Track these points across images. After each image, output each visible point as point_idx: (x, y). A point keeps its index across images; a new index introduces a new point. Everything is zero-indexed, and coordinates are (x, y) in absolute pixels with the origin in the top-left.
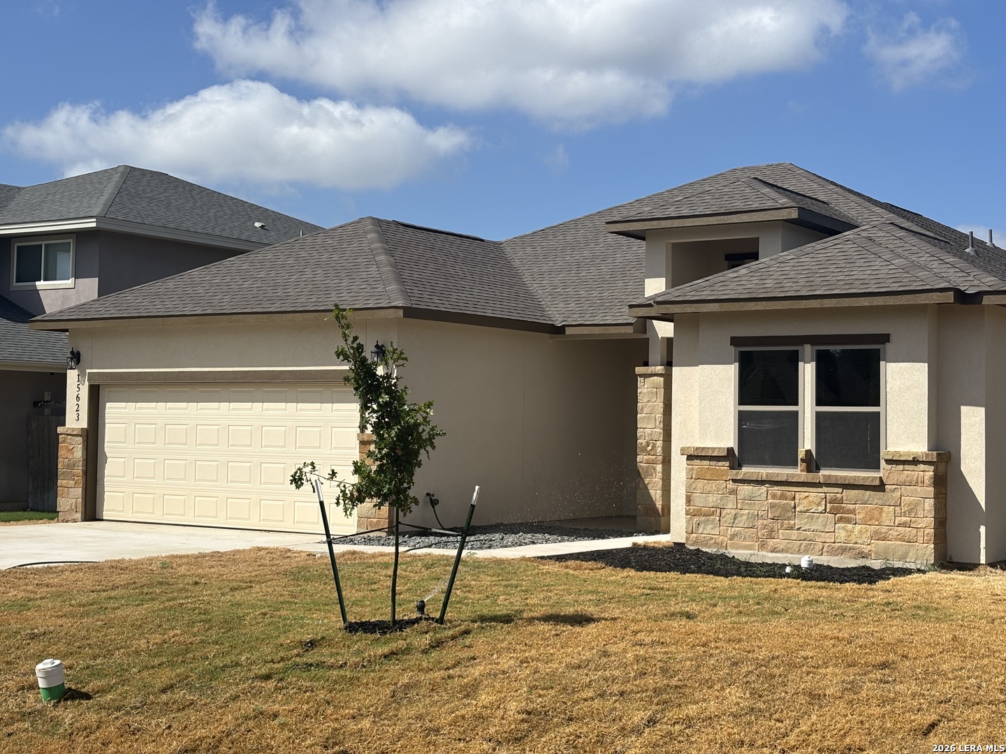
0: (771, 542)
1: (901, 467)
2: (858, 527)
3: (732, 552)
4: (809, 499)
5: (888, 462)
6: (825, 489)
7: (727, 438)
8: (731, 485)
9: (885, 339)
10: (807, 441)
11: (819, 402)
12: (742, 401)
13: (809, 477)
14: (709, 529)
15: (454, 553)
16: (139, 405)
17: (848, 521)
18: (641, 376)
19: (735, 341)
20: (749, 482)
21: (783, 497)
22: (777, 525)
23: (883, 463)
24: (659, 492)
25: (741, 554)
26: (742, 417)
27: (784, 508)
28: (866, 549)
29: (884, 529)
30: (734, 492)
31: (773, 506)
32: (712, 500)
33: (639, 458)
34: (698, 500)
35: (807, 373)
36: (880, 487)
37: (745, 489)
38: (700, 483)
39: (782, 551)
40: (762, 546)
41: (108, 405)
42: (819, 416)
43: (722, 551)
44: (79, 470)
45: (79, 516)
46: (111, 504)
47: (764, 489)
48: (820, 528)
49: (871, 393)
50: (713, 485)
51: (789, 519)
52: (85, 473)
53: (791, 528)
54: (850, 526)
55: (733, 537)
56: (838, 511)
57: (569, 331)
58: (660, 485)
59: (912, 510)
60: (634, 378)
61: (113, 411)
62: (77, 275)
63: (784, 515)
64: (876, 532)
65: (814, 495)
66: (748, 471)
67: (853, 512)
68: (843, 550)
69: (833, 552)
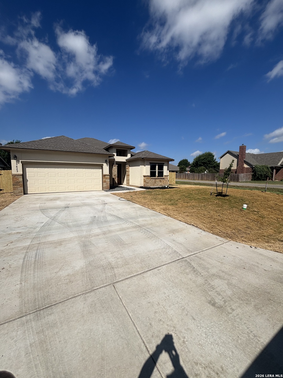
3: (150, 187)
5: (164, 176)
6: (159, 179)
7: (149, 174)
10: (157, 174)
11: (158, 170)
18: (114, 166)
19: (150, 163)
26: (151, 171)
31: (154, 181)
33: (114, 177)
35: (157, 167)
36: (163, 179)
40: (153, 186)
45: (23, 194)
46: (29, 190)
48: (159, 183)
49: (162, 169)
52: (23, 184)
53: (156, 183)
61: (28, 170)
66: (151, 178)
68: (161, 185)
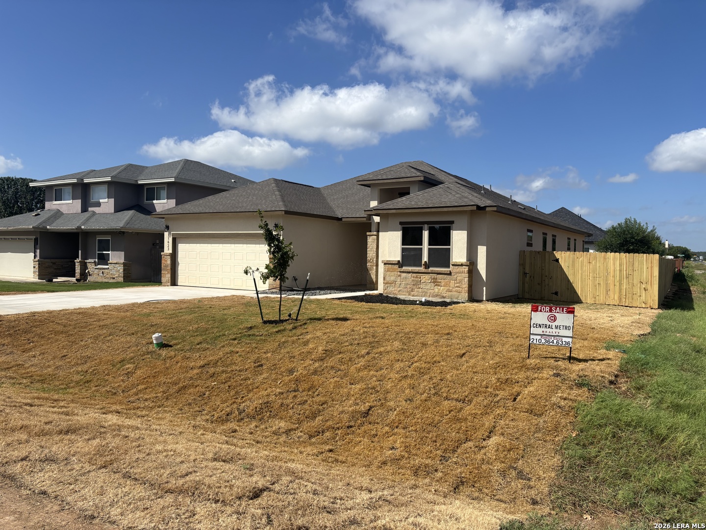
0: (412, 293)
1: (457, 267)
2: (442, 288)
3: (399, 296)
4: (425, 278)
5: (453, 265)
6: (431, 275)
7: (398, 257)
8: (399, 273)
9: (452, 222)
10: (425, 258)
11: (430, 245)
12: (403, 245)
13: (426, 271)
14: (391, 289)
15: (301, 297)
16: (190, 245)
17: (439, 285)
18: (369, 235)
19: (401, 223)
20: (405, 272)
21: (417, 277)
22: (414, 287)
23: (451, 265)
24: (375, 276)
25: (402, 297)
26: (403, 250)
27: (417, 281)
28: (445, 295)
29: (451, 288)
30: (400, 276)
31: (413, 280)
32: (392, 278)
33: (368, 264)
34: (388, 279)
35: (426, 234)
36: (450, 274)
37: (404, 275)
38: (388, 273)
39: (416, 296)
40: (409, 295)
41: (179, 245)
42: (429, 249)
43: (395, 296)
44: (169, 268)
45: (169, 284)
46: (181, 280)
47: (410, 275)
48: (429, 288)
49: (447, 241)
50: (393, 273)
51: (419, 285)
52: (171, 269)
53: (419, 288)
54: (439, 287)
55: (399, 291)
56: (435, 282)
57: (343, 220)
58: (375, 274)
59: (460, 282)
60: (367, 236)
61: (181, 247)
62: (168, 198)
63: (417, 284)
64: (448, 289)
65: (427, 277)
66: (404, 268)
67: (440, 282)
68: (437, 296)
69: (433, 296)
